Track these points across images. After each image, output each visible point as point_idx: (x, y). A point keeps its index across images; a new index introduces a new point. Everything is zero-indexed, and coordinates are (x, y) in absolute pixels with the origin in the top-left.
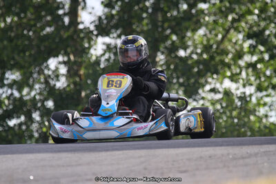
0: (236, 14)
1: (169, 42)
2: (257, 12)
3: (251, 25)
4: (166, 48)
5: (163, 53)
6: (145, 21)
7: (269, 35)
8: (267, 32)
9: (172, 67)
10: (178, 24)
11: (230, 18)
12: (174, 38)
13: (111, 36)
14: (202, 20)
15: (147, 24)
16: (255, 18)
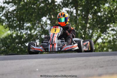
9: (95, 20)
12: (96, 8)
13: (69, 7)
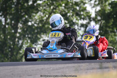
0: (55, 6)
1: (24, 18)
2: (64, 5)
3: (61, 11)
4: (22, 21)
5: (21, 23)
6: (13, 9)
7: (69, 16)
8: (68, 14)
10: (28, 10)
11: (52, 7)
14: (39, 9)
15: (14, 10)
16: (63, 8)
